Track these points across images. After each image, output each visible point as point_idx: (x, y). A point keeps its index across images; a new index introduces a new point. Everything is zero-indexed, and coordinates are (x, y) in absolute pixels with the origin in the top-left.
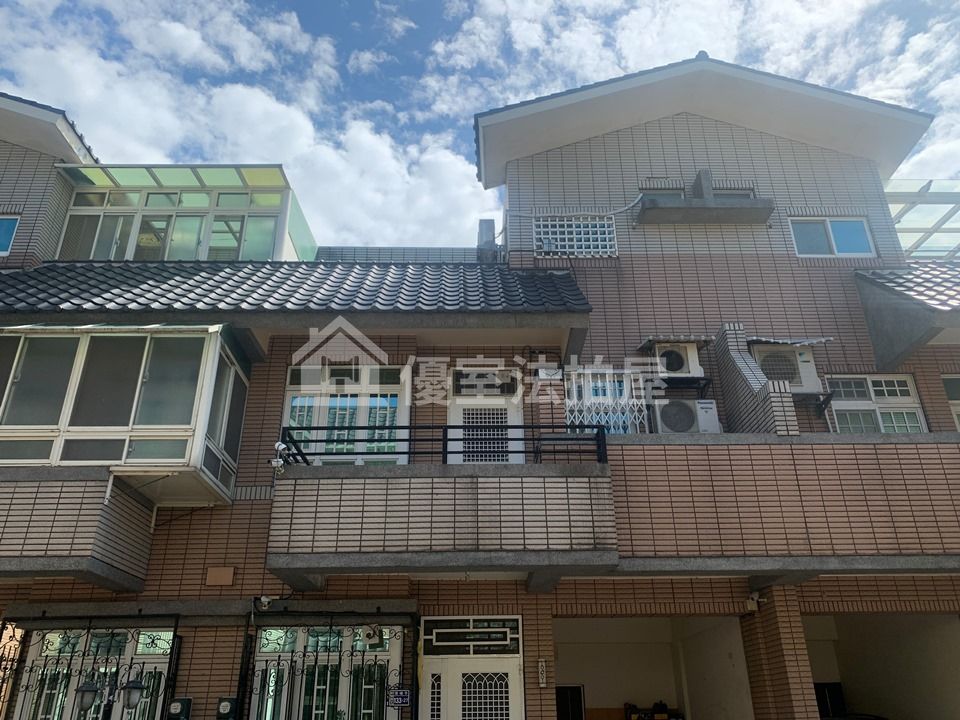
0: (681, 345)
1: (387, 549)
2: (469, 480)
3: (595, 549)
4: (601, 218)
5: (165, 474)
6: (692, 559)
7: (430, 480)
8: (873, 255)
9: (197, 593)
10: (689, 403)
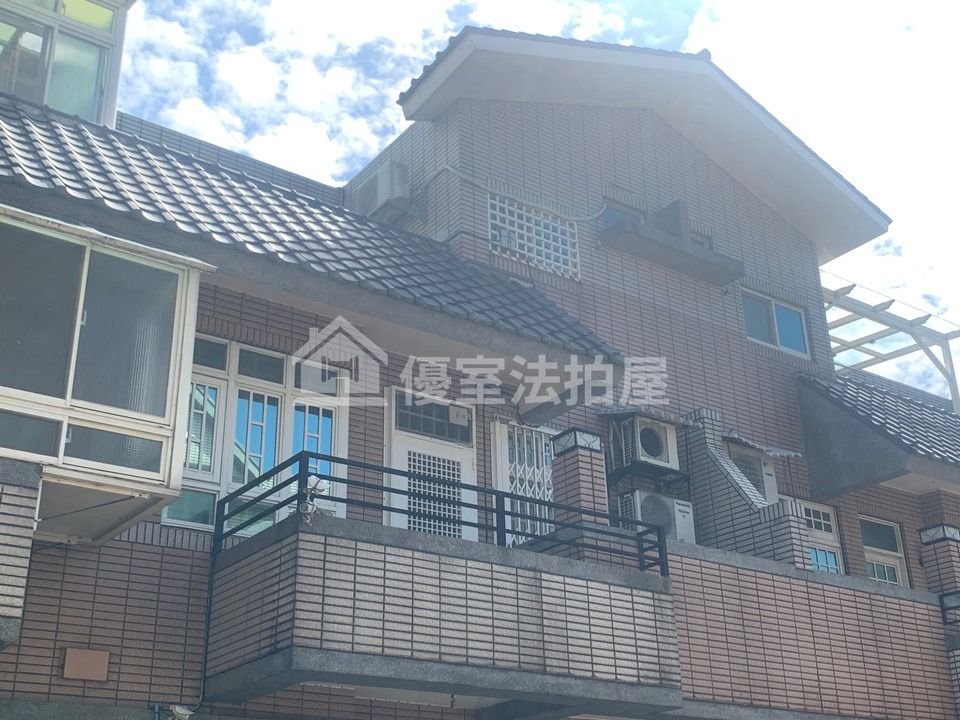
0: (662, 424)
1: (444, 658)
2: (532, 574)
3: (660, 686)
5: (129, 493)
8: (806, 357)
9: (45, 689)
10: (667, 500)
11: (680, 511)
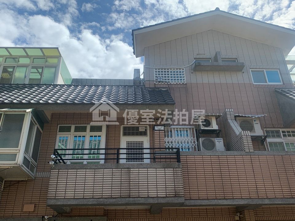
0: (209, 117)
1: (94, 197)
2: (127, 169)
3: (175, 197)
4: (180, 69)
5: (7, 167)
6: (213, 200)
7: (111, 170)
8: (281, 83)
9: (20, 215)
10: (213, 139)
11: (217, 141)
